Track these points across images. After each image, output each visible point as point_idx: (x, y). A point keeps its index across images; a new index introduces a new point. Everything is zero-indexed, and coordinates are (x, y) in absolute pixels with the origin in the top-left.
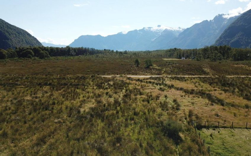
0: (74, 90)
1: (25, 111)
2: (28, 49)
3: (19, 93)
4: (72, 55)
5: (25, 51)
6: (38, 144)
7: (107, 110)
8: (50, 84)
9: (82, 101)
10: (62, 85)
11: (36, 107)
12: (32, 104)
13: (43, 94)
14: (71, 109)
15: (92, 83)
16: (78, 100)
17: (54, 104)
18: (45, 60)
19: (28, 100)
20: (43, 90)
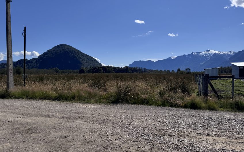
2: (99, 67)
4: (129, 72)
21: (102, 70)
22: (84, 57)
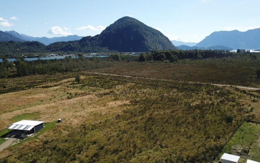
0: (191, 94)
1: (165, 101)
2: (161, 53)
3: (160, 91)
4: (199, 58)
5: (159, 55)
6: (172, 112)
7: (205, 106)
8: (177, 88)
9: (193, 100)
10: (184, 89)
11: (170, 100)
12: (168, 98)
13: (173, 94)
14: (187, 103)
15: (205, 89)
16: (192, 99)
17: (178, 99)
18: (174, 63)
19: (166, 96)
20: (173, 91)
21: (165, 57)
22: (148, 31)
